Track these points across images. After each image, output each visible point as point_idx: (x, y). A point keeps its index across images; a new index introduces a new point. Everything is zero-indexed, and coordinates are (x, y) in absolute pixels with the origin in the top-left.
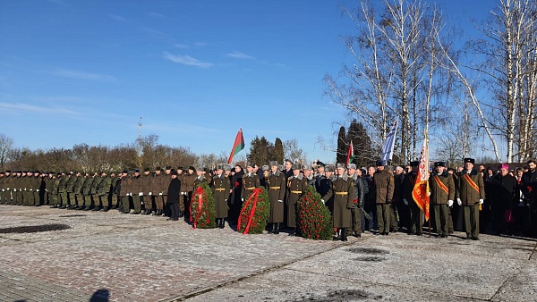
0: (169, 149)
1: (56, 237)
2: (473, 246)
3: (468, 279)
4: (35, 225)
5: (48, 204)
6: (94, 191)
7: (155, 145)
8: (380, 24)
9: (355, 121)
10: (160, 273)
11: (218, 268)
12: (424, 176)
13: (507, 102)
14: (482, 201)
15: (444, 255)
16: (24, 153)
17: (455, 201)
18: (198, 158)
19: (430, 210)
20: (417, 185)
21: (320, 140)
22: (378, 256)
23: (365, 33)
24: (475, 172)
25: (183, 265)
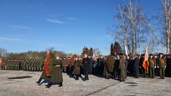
0: (57, 52)
1: (30, 80)
2: (163, 81)
3: (167, 91)
4: (21, 76)
5: (22, 70)
6: (37, 65)
7: (53, 51)
8: (124, 11)
9: (116, 41)
10: (68, 90)
11: (86, 89)
12: (146, 59)
13: (166, 35)
14: (165, 67)
15: (156, 84)
16: (11, 54)
17: (157, 67)
18: (67, 54)
19: (148, 70)
20: (144, 62)
21: (106, 48)
22: (135, 84)
23: (119, 14)
24: (163, 57)
25: (74, 88)
